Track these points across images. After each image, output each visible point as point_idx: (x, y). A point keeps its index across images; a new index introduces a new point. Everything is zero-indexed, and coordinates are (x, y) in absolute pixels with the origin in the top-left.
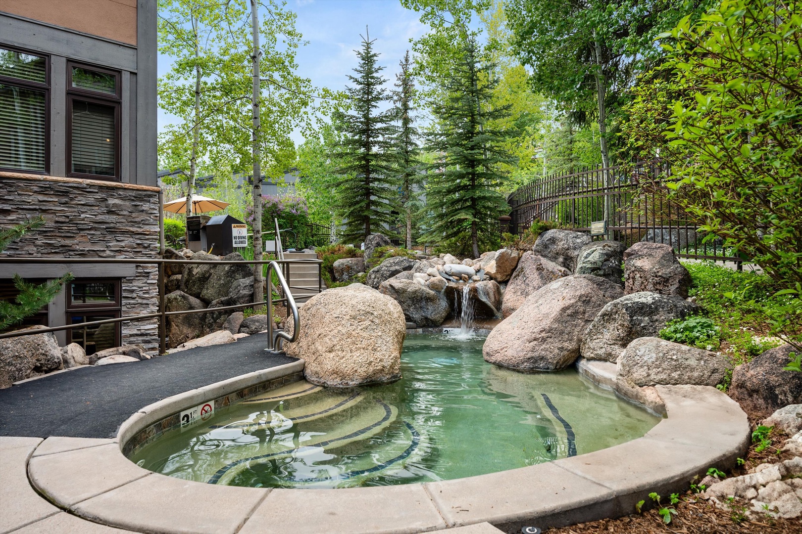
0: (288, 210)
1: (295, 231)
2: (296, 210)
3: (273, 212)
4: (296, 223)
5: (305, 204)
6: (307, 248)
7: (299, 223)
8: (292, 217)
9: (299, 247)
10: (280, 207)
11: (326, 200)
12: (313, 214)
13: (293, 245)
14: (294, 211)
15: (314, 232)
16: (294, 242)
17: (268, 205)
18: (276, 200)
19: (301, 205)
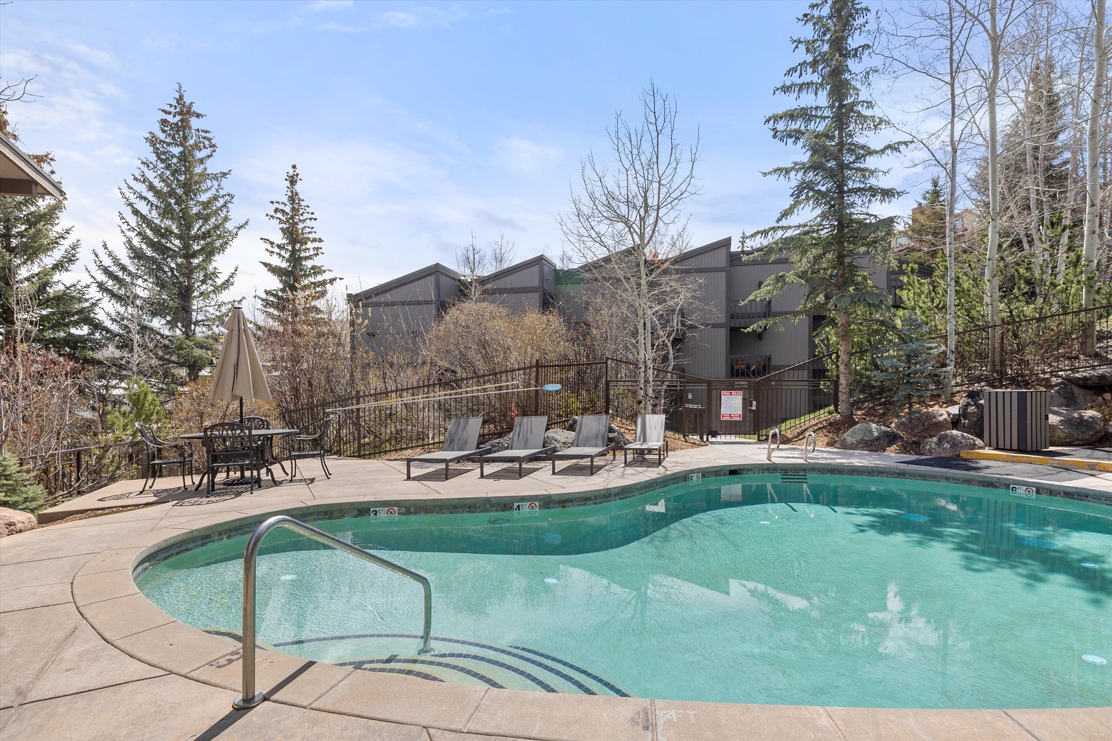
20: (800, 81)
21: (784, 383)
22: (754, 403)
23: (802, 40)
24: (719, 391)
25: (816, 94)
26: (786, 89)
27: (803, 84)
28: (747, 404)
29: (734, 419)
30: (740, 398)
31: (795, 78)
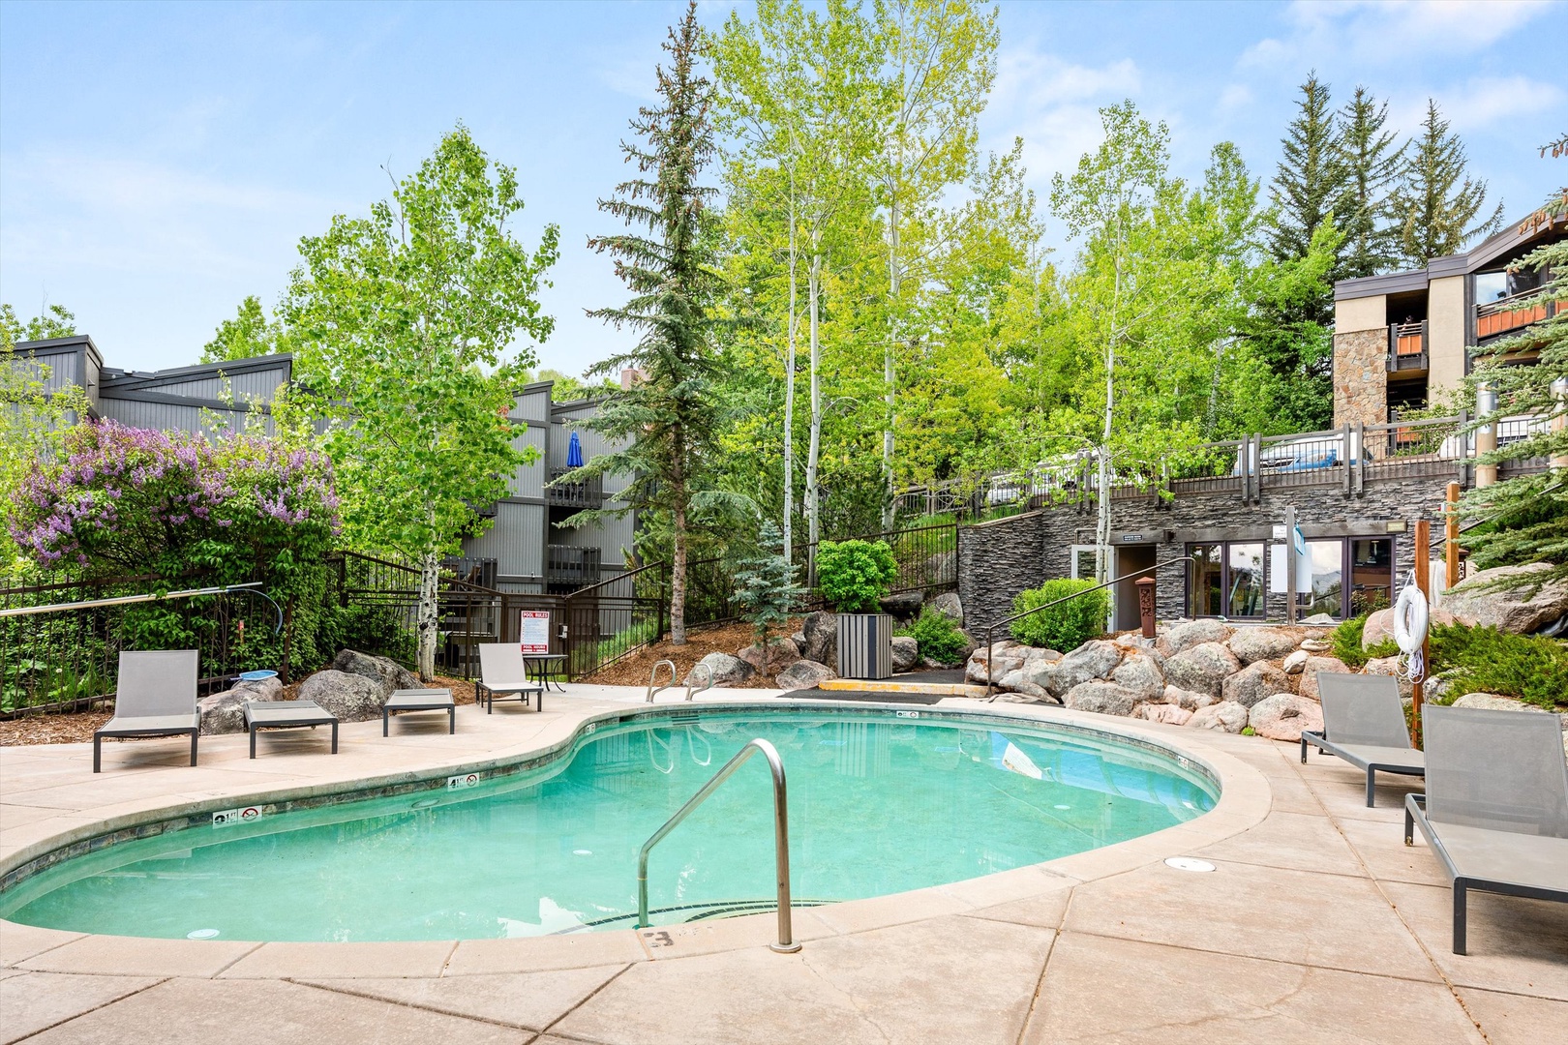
0: (245, 501)
1: (277, 593)
2: (289, 503)
3: (172, 509)
4: (284, 560)
5: (329, 479)
6: (329, 664)
7: (297, 559)
8: (264, 532)
9: (295, 659)
10: (209, 485)
11: (422, 470)
12: (356, 519)
13: (268, 654)
14: (277, 509)
15: (351, 581)
16: (270, 641)
17: (143, 476)
18: (189, 453)
19: (309, 484)
20: (634, 203)
21: (601, 601)
22: (565, 628)
23: (637, 151)
24: (517, 611)
25: (651, 227)
26: (616, 207)
27: (636, 209)
28: (554, 630)
29: (539, 652)
30: (546, 621)
31: (627, 197)
